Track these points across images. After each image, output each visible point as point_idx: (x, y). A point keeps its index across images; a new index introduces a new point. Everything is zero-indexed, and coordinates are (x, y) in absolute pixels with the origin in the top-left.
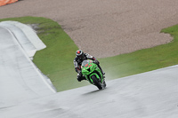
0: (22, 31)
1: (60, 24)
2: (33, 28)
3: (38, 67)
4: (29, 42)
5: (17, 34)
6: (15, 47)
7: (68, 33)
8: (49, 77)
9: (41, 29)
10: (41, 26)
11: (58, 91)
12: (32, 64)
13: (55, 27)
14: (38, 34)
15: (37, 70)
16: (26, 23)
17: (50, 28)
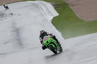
0: (46, 6)
1: (67, 2)
2: (52, 4)
3: (54, 26)
4: (49, 12)
5: (43, 8)
6: (42, 15)
7: (71, 7)
8: (60, 31)
9: (56, 5)
10: (56, 3)
11: (65, 39)
12: (51, 24)
13: (64, 4)
14: (55, 8)
15: (54, 27)
16: (48, 2)
17: (61, 5)
